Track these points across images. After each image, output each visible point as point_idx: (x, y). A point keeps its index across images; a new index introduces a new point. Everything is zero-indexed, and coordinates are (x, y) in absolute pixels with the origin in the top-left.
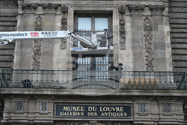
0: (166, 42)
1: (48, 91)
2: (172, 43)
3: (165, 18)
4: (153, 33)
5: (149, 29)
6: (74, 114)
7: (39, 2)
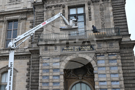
0: (110, 14)
2: (113, 15)
3: (109, 4)
4: (104, 11)
5: (102, 10)
7: (52, 5)
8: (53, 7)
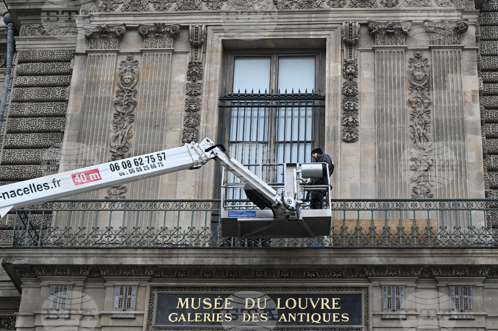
0: (469, 118)
1: (135, 256)
2: (484, 122)
3: (466, 56)
4: (433, 96)
6: (207, 317)
7: (130, 21)
8: (133, 36)
